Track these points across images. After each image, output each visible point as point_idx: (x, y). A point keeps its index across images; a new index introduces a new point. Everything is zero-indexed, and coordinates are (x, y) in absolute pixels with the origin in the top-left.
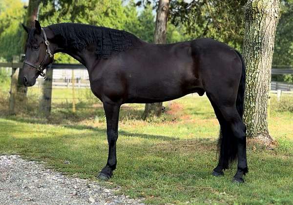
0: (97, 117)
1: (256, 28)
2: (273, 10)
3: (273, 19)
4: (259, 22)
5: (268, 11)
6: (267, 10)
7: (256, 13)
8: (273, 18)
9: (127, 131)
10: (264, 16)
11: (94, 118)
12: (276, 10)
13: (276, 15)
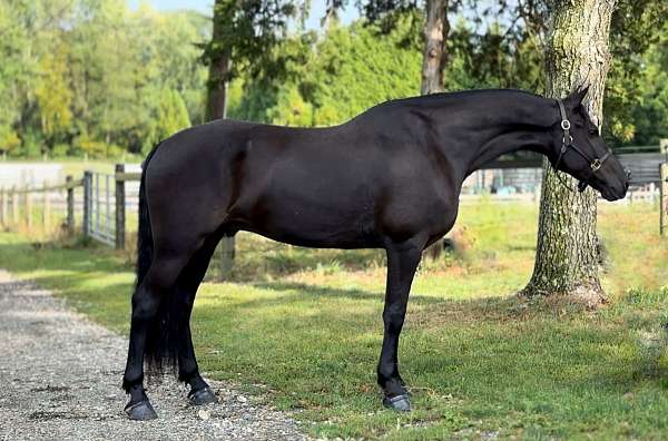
0: (319, 265)
1: (563, 86)
2: (594, 50)
3: (594, 67)
4: (567, 74)
5: (583, 52)
6: (582, 50)
7: (561, 58)
8: (593, 64)
9: (365, 289)
10: (577, 62)
11: (314, 268)
12: (600, 49)
13: (599, 59)
